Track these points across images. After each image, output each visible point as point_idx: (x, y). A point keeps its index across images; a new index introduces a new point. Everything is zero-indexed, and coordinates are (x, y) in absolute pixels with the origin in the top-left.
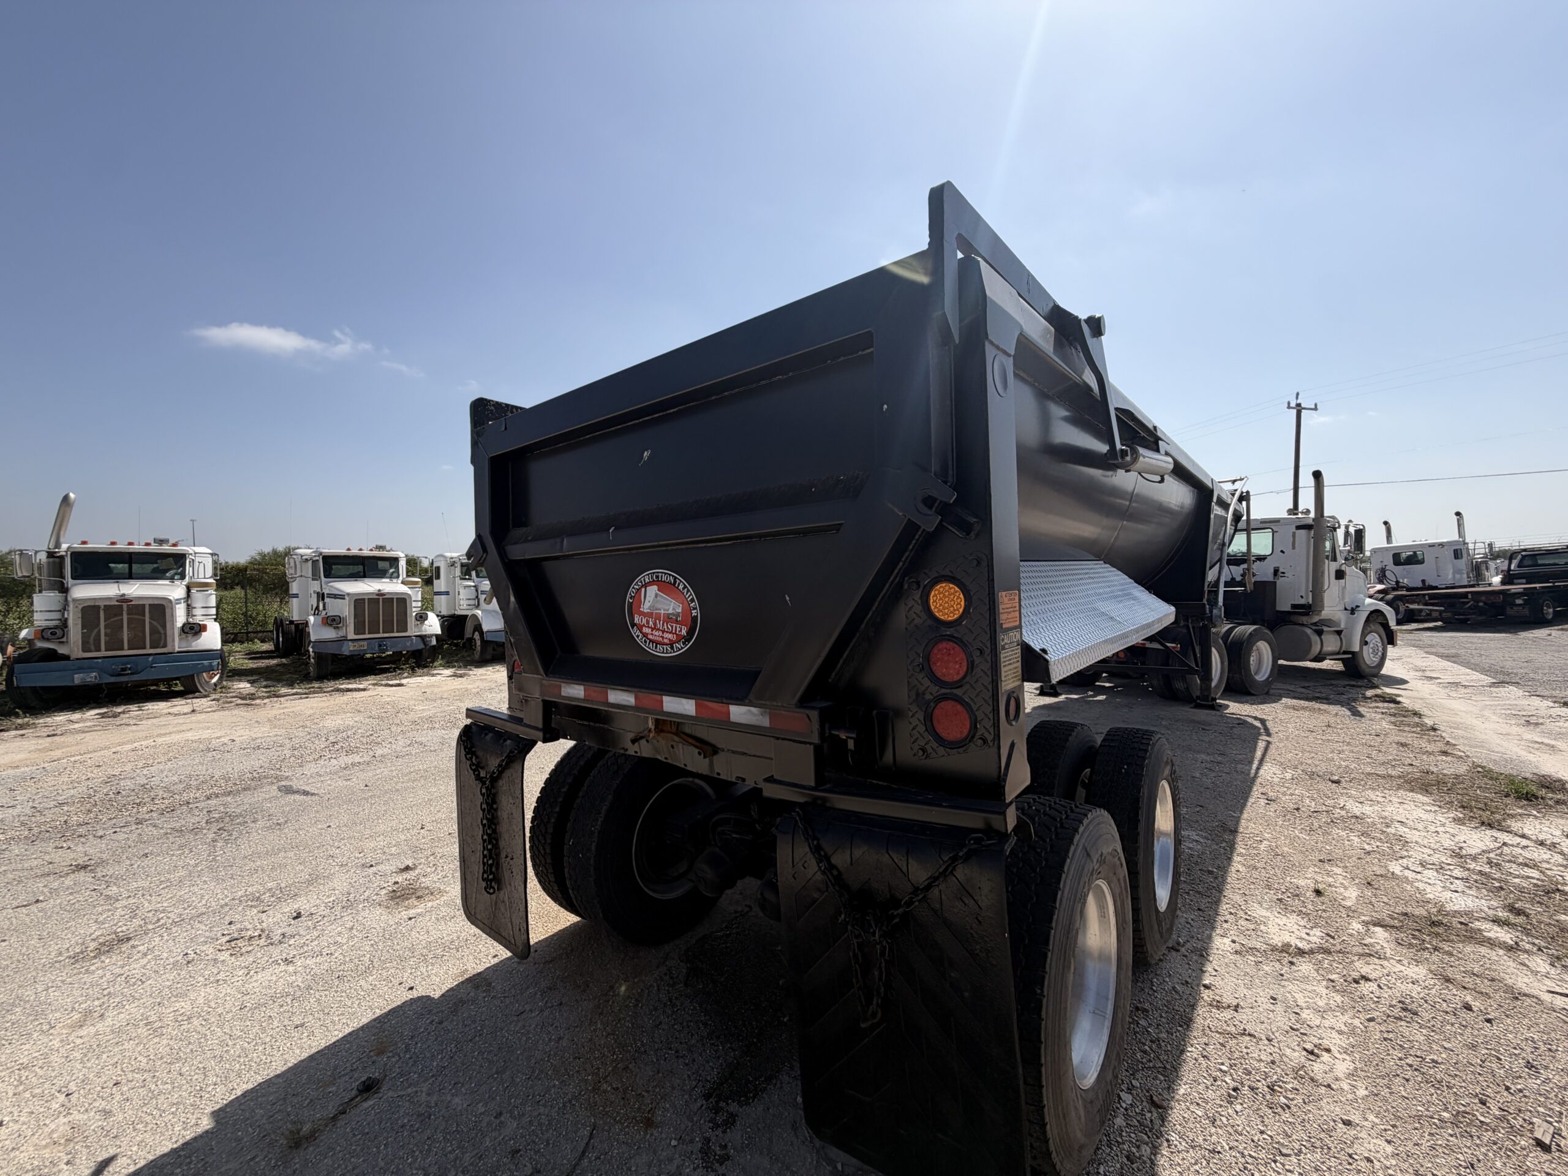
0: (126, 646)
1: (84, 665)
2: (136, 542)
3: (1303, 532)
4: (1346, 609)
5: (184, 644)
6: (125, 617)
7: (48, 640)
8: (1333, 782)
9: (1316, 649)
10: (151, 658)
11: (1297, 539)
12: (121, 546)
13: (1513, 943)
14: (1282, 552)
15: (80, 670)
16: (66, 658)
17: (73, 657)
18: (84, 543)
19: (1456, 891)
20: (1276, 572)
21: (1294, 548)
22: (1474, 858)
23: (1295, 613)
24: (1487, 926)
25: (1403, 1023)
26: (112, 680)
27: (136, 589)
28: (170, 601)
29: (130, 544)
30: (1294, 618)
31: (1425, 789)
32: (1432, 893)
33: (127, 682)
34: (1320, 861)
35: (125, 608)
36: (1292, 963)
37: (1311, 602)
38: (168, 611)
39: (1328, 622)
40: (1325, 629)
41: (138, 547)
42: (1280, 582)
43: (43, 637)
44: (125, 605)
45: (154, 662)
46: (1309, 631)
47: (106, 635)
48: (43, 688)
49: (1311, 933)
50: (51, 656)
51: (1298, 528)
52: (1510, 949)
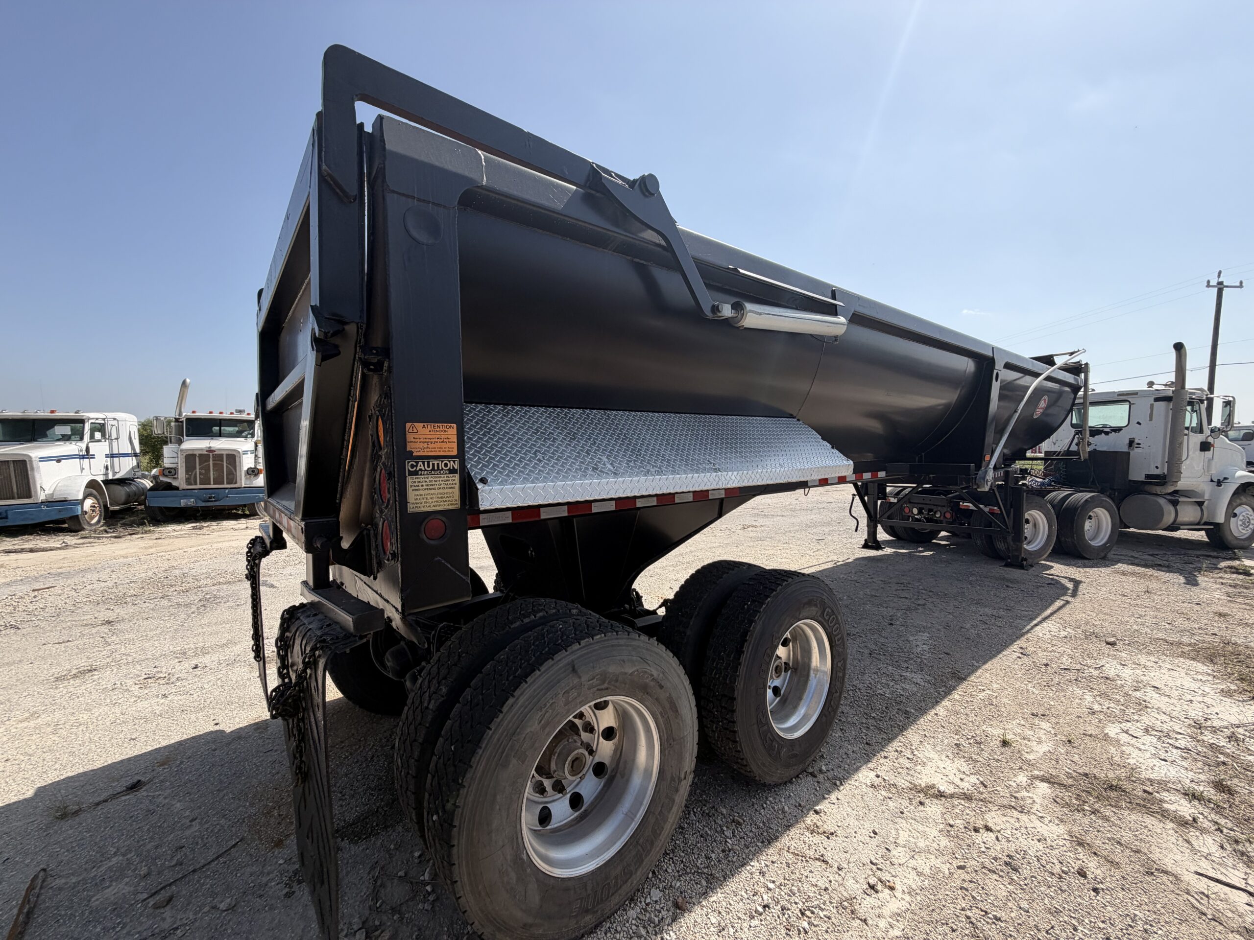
0: (212, 482)
1: (187, 494)
2: (224, 412)
3: (1162, 404)
4: (1212, 481)
5: (248, 482)
6: (211, 462)
7: (166, 476)
8: (1108, 643)
9: (1169, 518)
10: (227, 491)
11: (1154, 412)
12: (216, 415)
13: (1191, 819)
14: (1139, 423)
15: (185, 496)
16: (177, 488)
17: (181, 488)
18: (194, 412)
19: (1165, 760)
20: (1131, 443)
21: (1151, 419)
22: (1215, 730)
23: (1151, 483)
24: (1173, 798)
25: (995, 876)
26: (204, 504)
27: (220, 444)
28: (239, 452)
29: (221, 413)
30: (1148, 488)
31: (1211, 659)
32: (1134, 758)
33: (212, 506)
34: (1033, 714)
35: (211, 457)
36: (921, 803)
37: (1166, 472)
38: (237, 459)
39: (1187, 493)
40: (1181, 499)
41: (226, 415)
42: (1135, 453)
43: (164, 474)
44: (211, 454)
45: (229, 493)
46: (1162, 501)
47: (200, 474)
48: (165, 508)
49: (967, 779)
50: (169, 487)
51: (1157, 400)
52: (1183, 823)
